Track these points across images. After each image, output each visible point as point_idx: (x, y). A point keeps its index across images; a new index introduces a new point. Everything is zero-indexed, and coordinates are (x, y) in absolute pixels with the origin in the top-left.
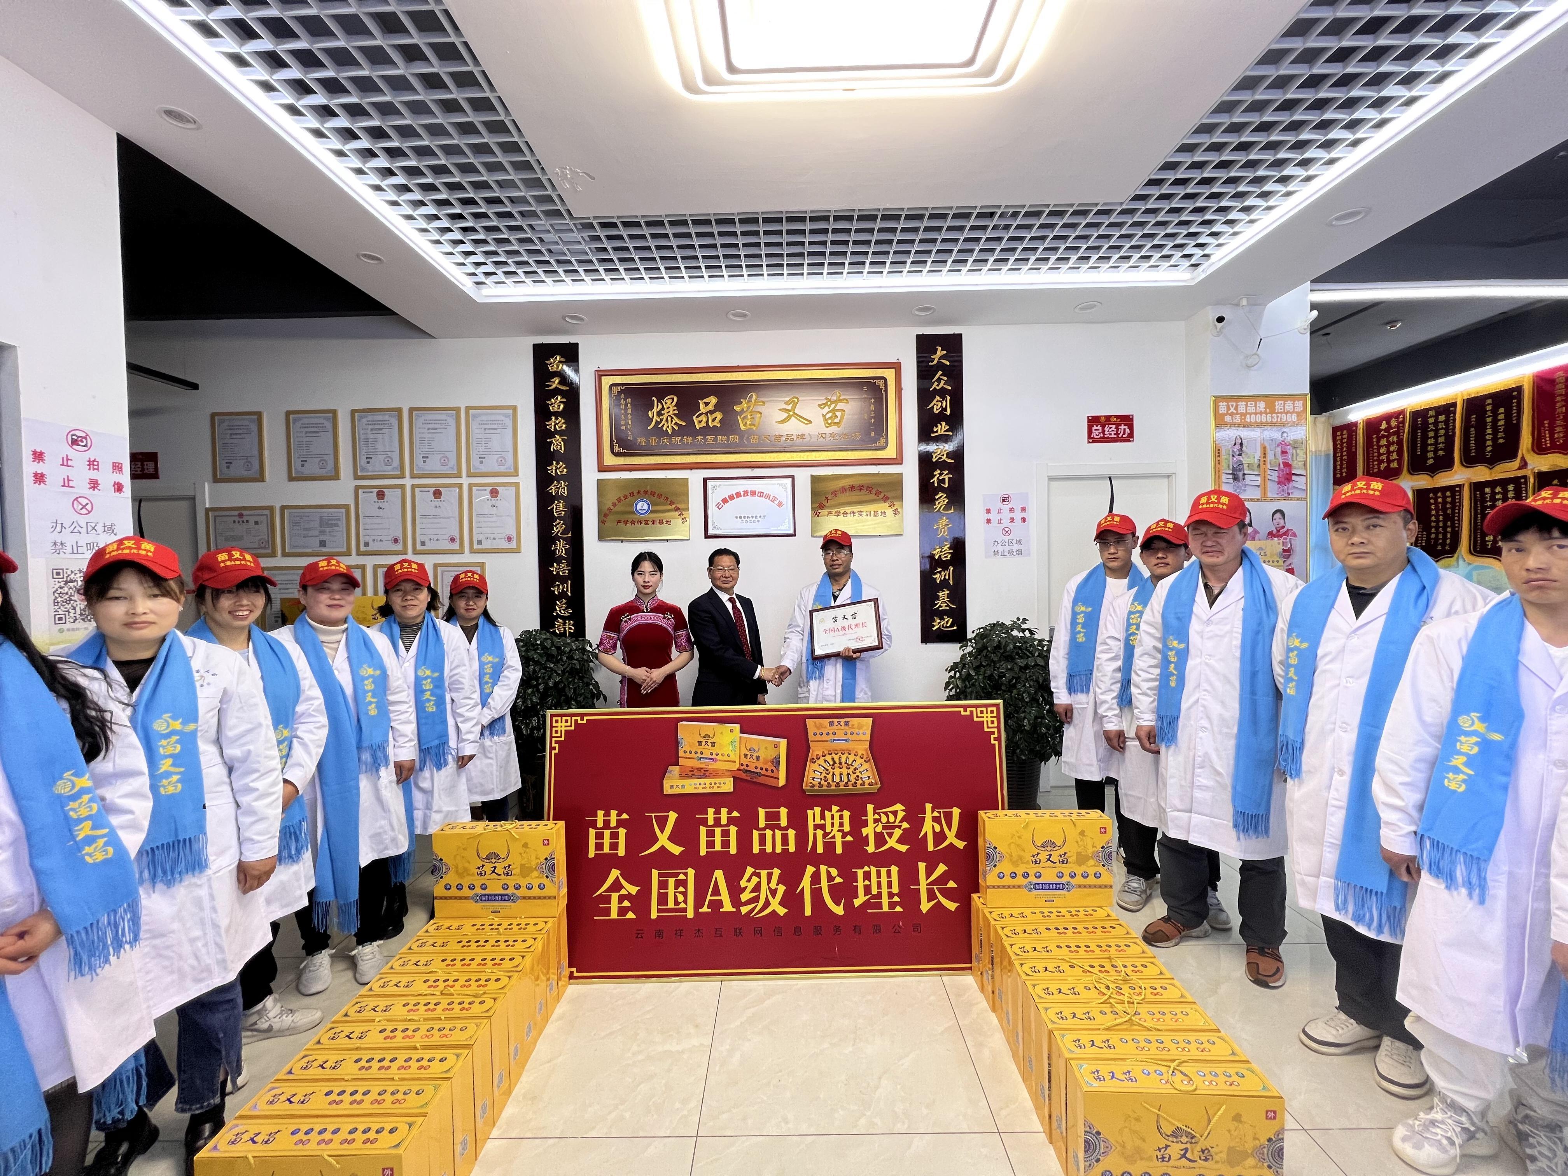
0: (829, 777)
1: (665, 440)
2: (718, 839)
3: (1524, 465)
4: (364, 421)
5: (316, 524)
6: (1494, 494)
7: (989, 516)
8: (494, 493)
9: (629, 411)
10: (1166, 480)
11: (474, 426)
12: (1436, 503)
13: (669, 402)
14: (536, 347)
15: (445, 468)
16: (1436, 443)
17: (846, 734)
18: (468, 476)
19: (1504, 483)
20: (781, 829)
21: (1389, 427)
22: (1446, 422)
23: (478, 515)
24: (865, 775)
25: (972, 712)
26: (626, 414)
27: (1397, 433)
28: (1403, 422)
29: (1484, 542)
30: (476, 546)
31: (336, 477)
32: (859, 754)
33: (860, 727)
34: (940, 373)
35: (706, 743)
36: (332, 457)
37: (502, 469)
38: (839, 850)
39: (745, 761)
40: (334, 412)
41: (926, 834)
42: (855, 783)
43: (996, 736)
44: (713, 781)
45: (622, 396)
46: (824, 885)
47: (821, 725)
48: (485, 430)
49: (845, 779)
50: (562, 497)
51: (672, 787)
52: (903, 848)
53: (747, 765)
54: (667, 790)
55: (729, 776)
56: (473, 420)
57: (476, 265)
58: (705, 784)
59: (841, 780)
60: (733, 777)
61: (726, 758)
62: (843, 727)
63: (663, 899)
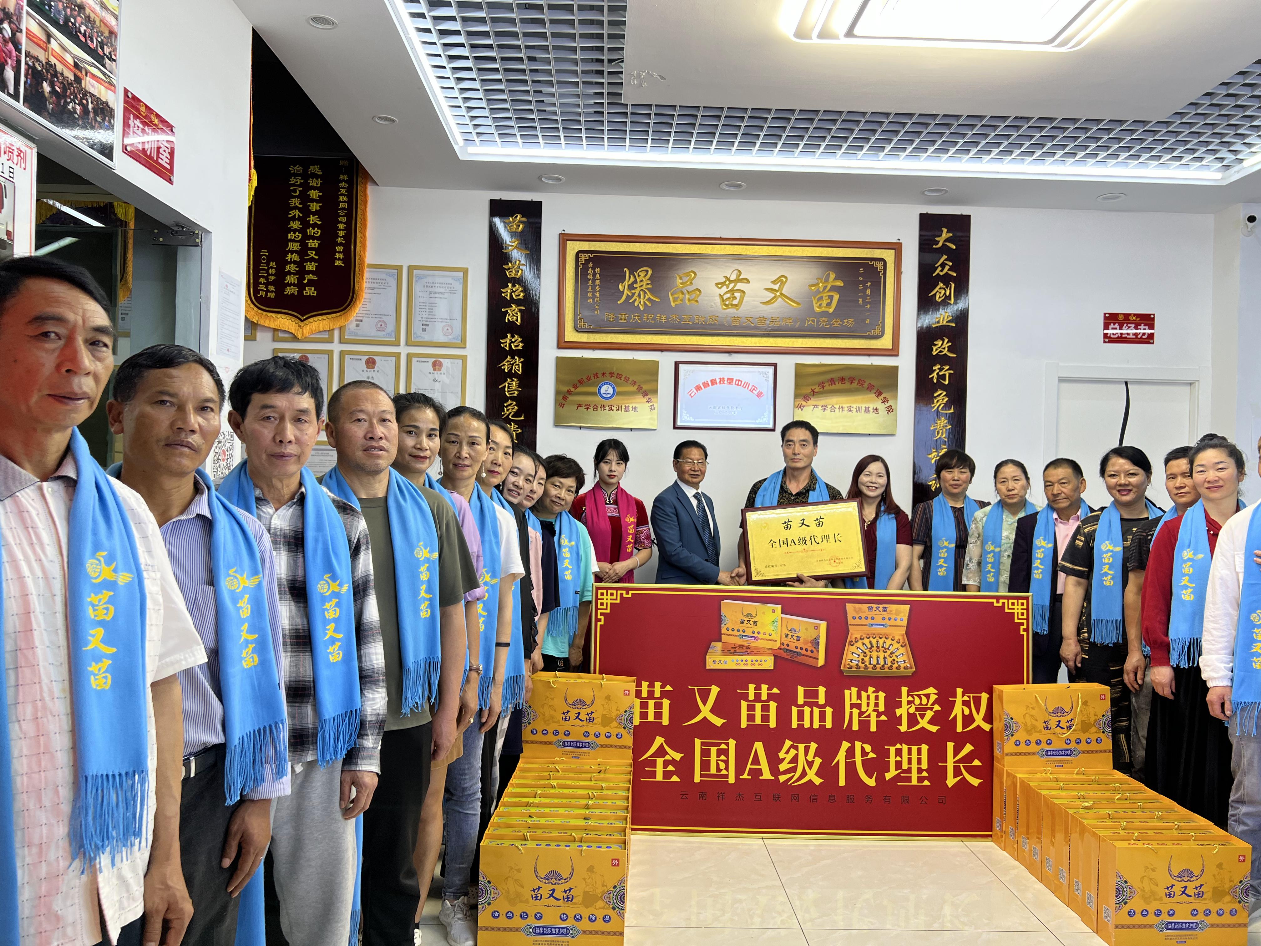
0: (867, 659)
1: (636, 317)
2: (758, 713)
8: (436, 365)
9: (597, 282)
10: (1187, 388)
11: (417, 288)
13: (642, 274)
14: (493, 203)
15: (382, 334)
17: (884, 619)
18: (407, 344)
20: (819, 706)
24: (900, 659)
25: (1004, 603)
26: (594, 286)
32: (896, 639)
33: (898, 612)
34: (945, 257)
35: (749, 621)
37: (448, 339)
38: (873, 728)
39: (786, 641)
41: (956, 716)
42: (891, 666)
43: (1025, 627)
44: (754, 658)
45: (591, 265)
46: (858, 759)
47: (860, 609)
48: (430, 293)
49: (882, 662)
50: (515, 375)
51: (714, 662)
52: (934, 729)
53: (788, 645)
54: (710, 665)
55: (769, 655)
56: (417, 281)
57: (476, 126)
58: (746, 661)
59: (878, 663)
60: (774, 655)
61: (767, 637)
62: (881, 613)
63: (705, 766)
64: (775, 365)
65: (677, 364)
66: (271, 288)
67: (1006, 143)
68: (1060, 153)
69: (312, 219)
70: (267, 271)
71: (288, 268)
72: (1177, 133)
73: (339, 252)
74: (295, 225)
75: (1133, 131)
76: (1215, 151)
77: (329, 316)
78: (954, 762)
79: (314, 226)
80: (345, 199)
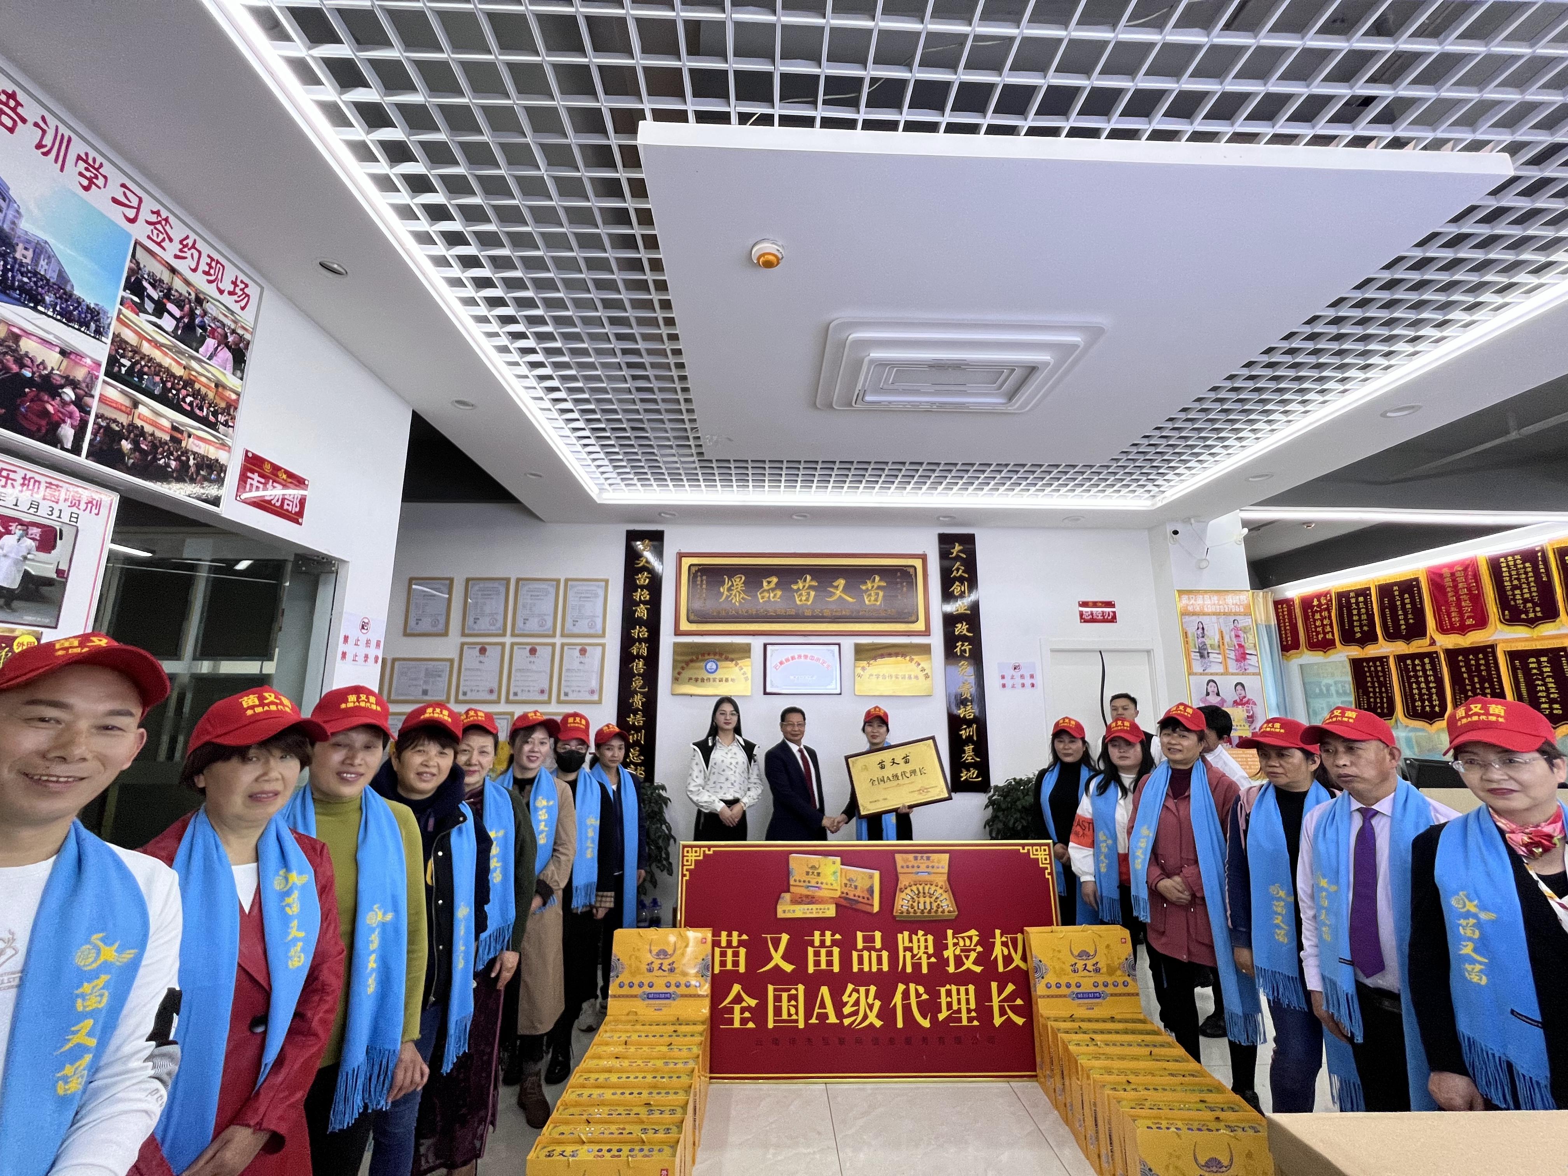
0: (915, 904)
2: (823, 958)
3: (1433, 642)
4: (476, 588)
5: (422, 674)
6: (1414, 666)
7: (1003, 681)
8: (583, 652)
9: (704, 587)
10: (1146, 655)
11: (570, 594)
12: (1370, 671)
13: (738, 580)
14: (628, 533)
15: (542, 629)
16: (1360, 620)
17: (928, 867)
18: (562, 636)
19: (1421, 656)
20: (876, 950)
21: (1320, 605)
22: (1365, 602)
23: (568, 670)
24: (944, 903)
25: (1029, 850)
26: (702, 589)
27: (1328, 610)
28: (1331, 600)
29: (1414, 707)
30: (563, 697)
31: (445, 634)
32: (940, 885)
33: (939, 861)
34: (959, 563)
35: (813, 873)
36: (444, 617)
37: (592, 631)
38: (925, 970)
39: (845, 890)
40: (451, 580)
42: (937, 910)
44: (818, 906)
45: (699, 574)
46: (913, 1000)
47: (907, 859)
48: (581, 598)
49: (928, 907)
50: (642, 657)
51: (784, 911)
52: (978, 969)
53: (847, 894)
54: (780, 914)
55: (831, 903)
56: (570, 590)
57: (607, 479)
58: (812, 909)
59: (925, 908)
60: (836, 904)
62: (925, 862)
63: (778, 1011)
64: (839, 645)
65: (765, 645)
67: (993, 483)
68: (1033, 489)
72: (1115, 474)
75: (1083, 473)
76: (1144, 486)
78: (999, 1002)
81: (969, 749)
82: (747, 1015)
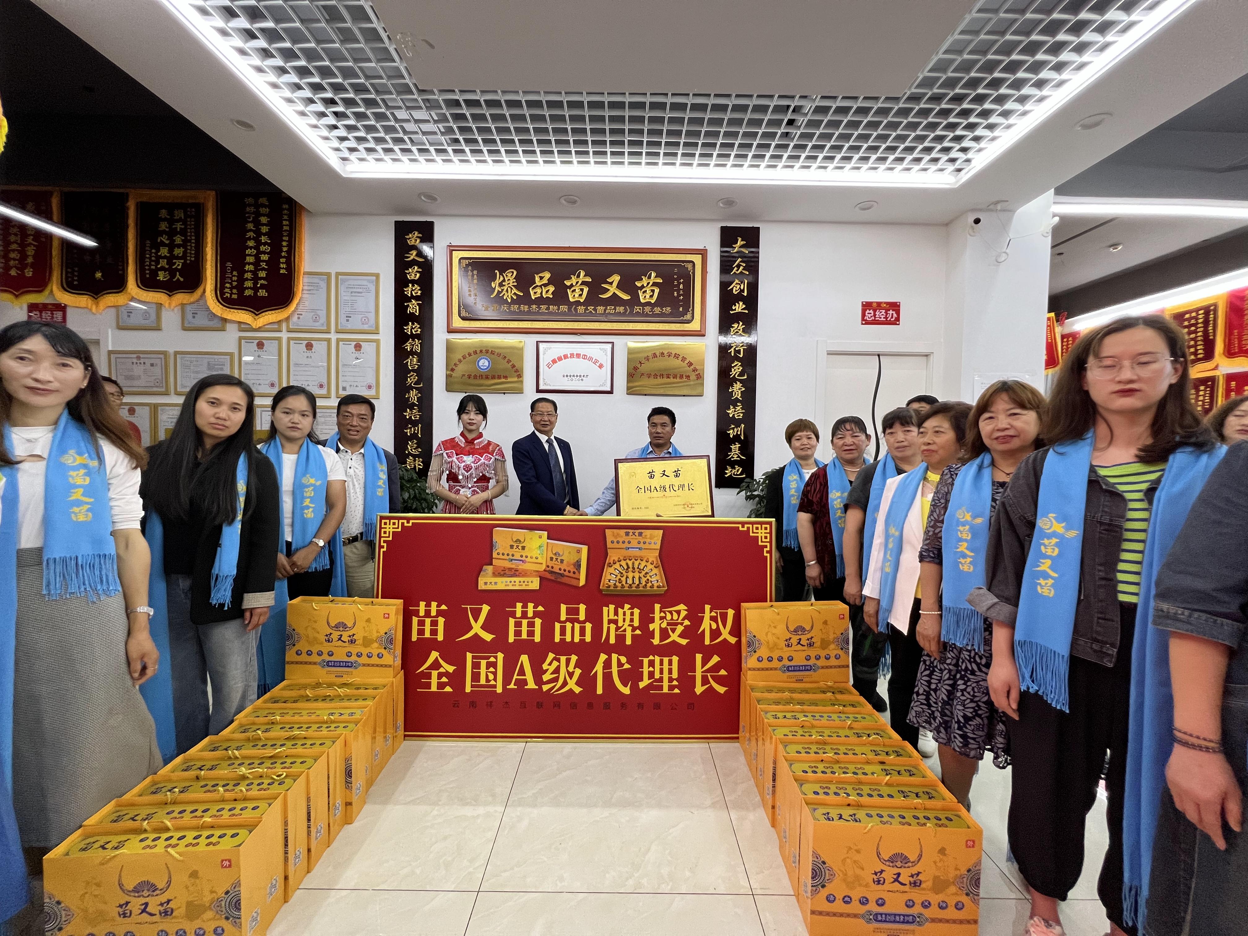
0: (623, 579)
1: (505, 308)
2: (525, 629)
8: (358, 347)
9: (475, 281)
10: (924, 359)
11: (342, 289)
13: (510, 275)
14: (396, 223)
15: (317, 324)
17: (639, 543)
18: (336, 332)
20: (580, 622)
23: (344, 365)
24: (654, 579)
25: (748, 528)
31: (224, 329)
32: (650, 561)
33: (652, 537)
34: (739, 260)
35: (517, 547)
37: (366, 327)
38: (629, 641)
39: (550, 564)
41: (704, 630)
42: (646, 585)
43: (768, 549)
44: (522, 579)
45: (470, 268)
46: (615, 669)
47: (618, 534)
48: (352, 292)
49: (637, 582)
50: (416, 353)
51: (486, 583)
52: (684, 642)
53: (552, 567)
54: (481, 586)
55: (536, 576)
56: (341, 284)
57: (340, 139)
58: (515, 582)
59: (633, 583)
60: (540, 577)
61: (534, 560)
62: (637, 537)
63: (476, 677)
64: (612, 344)
65: (538, 344)
66: (235, 291)
67: (773, 144)
68: (820, 157)
69: (263, 239)
70: (231, 278)
71: (246, 276)
73: (283, 263)
74: (251, 243)
75: (878, 124)
76: (949, 149)
77: (277, 311)
78: (702, 672)
79: (265, 244)
80: (287, 223)
81: (735, 448)
82: (444, 679)
